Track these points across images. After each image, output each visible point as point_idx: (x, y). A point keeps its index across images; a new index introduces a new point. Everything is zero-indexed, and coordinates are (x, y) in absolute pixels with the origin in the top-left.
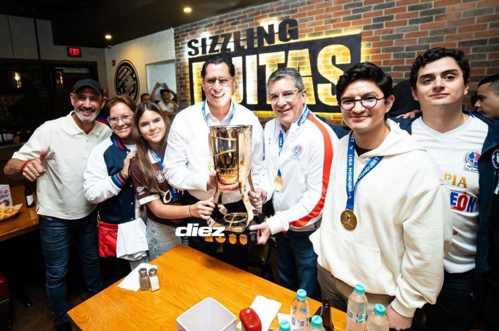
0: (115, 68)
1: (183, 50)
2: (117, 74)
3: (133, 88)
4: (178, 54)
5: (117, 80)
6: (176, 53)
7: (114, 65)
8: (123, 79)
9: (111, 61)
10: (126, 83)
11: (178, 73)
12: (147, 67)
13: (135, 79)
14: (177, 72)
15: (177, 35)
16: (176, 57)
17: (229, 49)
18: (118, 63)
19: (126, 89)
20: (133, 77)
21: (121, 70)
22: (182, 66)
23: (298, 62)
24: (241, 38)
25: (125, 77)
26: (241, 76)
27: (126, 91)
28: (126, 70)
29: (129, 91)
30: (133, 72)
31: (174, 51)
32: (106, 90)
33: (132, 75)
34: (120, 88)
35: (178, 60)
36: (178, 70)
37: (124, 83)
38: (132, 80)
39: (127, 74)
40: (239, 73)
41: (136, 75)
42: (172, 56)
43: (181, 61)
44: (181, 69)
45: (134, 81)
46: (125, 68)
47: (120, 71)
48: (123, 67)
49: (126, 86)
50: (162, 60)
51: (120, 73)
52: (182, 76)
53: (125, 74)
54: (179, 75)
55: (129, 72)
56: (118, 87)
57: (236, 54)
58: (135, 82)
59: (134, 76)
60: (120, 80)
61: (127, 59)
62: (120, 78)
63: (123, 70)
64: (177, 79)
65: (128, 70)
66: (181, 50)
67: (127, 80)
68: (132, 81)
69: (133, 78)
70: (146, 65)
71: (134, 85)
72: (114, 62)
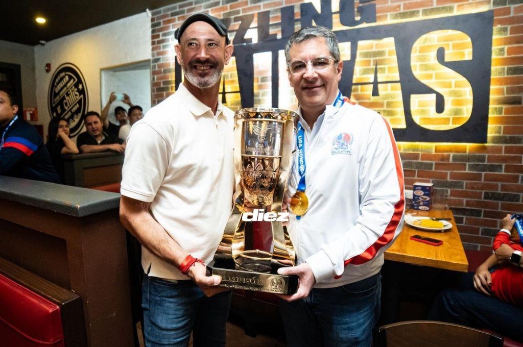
0: (49, 77)
1: (164, 44)
2: (53, 85)
3: (78, 106)
4: (155, 52)
5: (53, 94)
6: (153, 49)
7: (48, 71)
8: (61, 93)
9: (45, 65)
10: (67, 98)
11: (156, 81)
12: (103, 74)
13: (82, 92)
14: (154, 78)
15: (155, 22)
16: (153, 56)
17: (250, 40)
18: (54, 69)
19: (66, 108)
20: (78, 89)
21: (59, 78)
22: (162, 70)
23: (372, 59)
24: (271, 23)
25: (65, 88)
26: (269, 84)
27: (65, 110)
28: (67, 78)
29: (70, 110)
30: (80, 81)
31: (149, 47)
32: (33, 109)
33: (76, 86)
34: (57, 106)
35: (157, 60)
36: (156, 77)
37: (64, 98)
38: (77, 93)
39: (69, 85)
40: (264, 80)
41: (83, 86)
42: (146, 53)
43: (161, 62)
44: (161, 75)
45: (80, 95)
46: (66, 75)
47: (57, 80)
48: (63, 74)
49: (66, 104)
50: (129, 60)
51: (58, 83)
52: (162, 86)
53: (65, 85)
54: (158, 84)
55: (72, 81)
56: (53, 106)
57: (259, 48)
58: (82, 96)
59: (80, 87)
60: (56, 94)
61: (70, 62)
62: (57, 91)
63: (62, 79)
64: (153, 91)
65: (71, 78)
66: (161, 45)
67: (68, 95)
68: (76, 95)
69: (78, 91)
70: (102, 70)
71: (80, 102)
72: (48, 65)
